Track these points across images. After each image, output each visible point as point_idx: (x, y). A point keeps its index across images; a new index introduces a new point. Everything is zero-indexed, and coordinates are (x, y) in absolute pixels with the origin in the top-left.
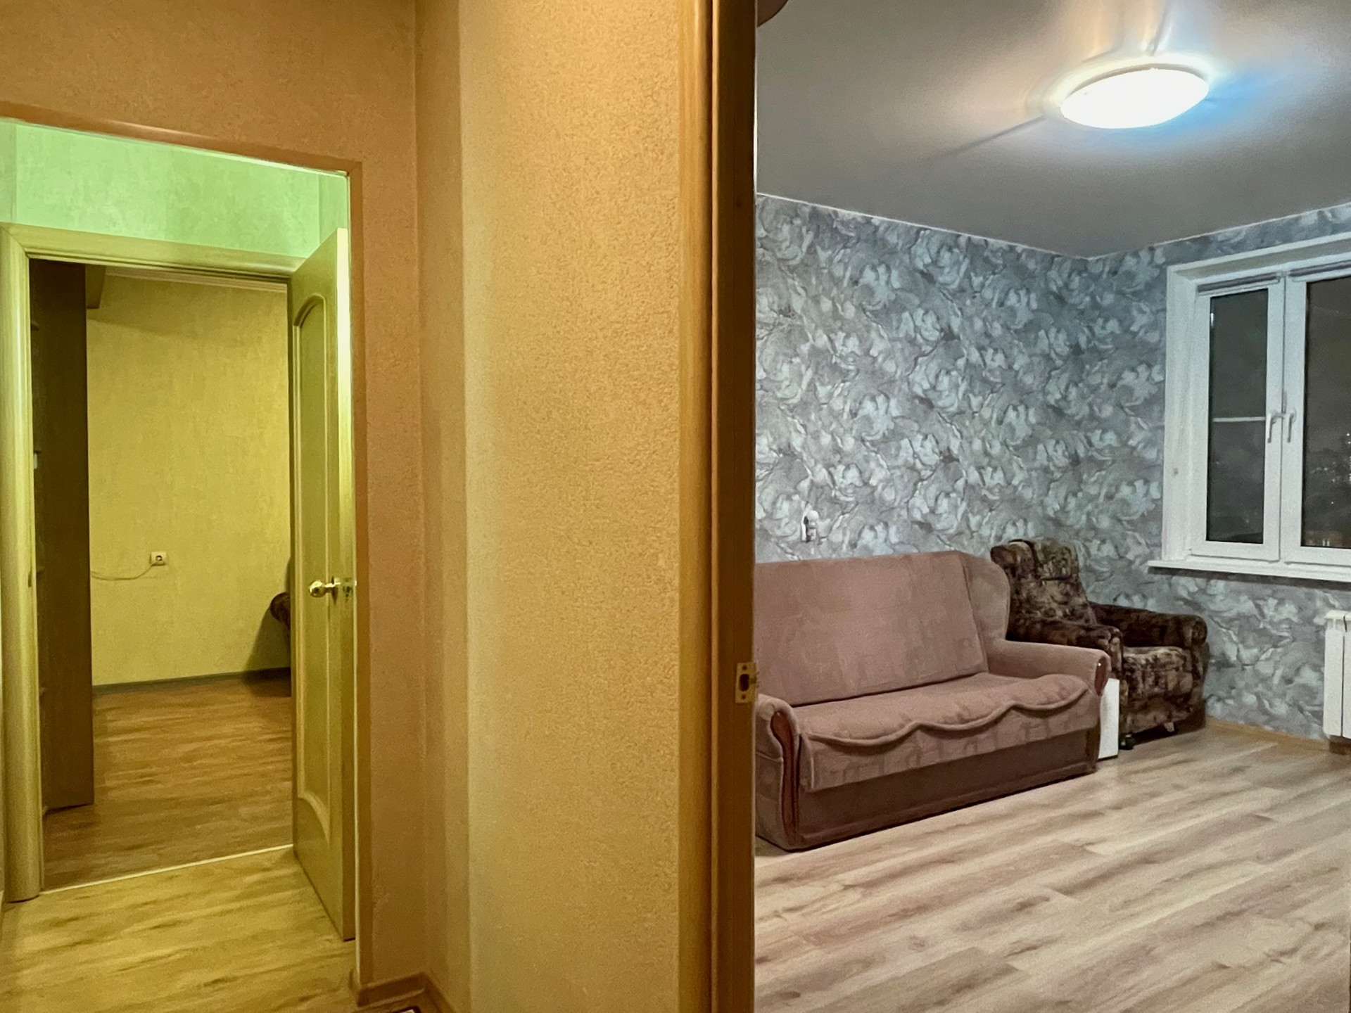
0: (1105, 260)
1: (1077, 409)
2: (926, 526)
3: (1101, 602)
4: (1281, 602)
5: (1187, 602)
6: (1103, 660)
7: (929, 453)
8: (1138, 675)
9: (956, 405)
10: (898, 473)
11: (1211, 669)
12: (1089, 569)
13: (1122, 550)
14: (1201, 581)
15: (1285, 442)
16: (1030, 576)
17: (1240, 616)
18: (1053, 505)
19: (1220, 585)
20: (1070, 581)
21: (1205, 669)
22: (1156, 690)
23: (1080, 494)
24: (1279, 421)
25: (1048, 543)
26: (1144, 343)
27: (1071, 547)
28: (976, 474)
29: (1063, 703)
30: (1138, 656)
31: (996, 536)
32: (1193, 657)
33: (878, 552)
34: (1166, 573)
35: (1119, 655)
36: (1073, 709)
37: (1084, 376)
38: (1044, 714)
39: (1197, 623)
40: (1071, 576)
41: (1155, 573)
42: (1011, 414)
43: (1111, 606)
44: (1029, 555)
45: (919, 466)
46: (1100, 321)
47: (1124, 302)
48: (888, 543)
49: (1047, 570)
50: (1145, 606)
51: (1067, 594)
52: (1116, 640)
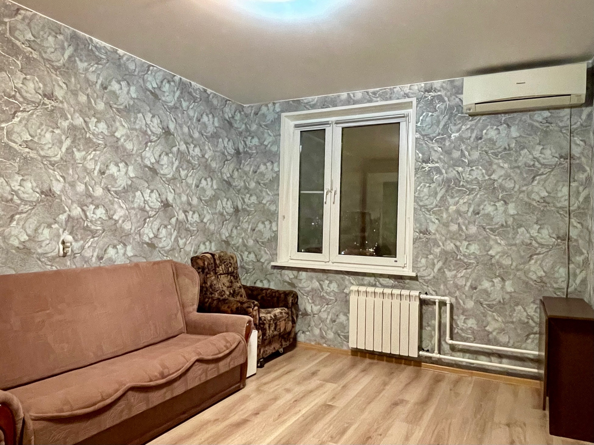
0: (252, 107)
1: (239, 183)
2: (152, 246)
3: (248, 285)
4: (331, 282)
5: (289, 283)
6: (249, 322)
7: (154, 201)
8: (267, 326)
9: (171, 174)
10: (133, 212)
11: (300, 316)
12: (242, 267)
13: (259, 257)
14: (295, 273)
15: (332, 203)
16: (212, 273)
17: (313, 290)
18: (225, 233)
19: (304, 274)
20: (234, 275)
21: (297, 317)
22: (275, 333)
23: (239, 228)
24: (330, 193)
25: (222, 254)
26: (270, 151)
27: (234, 256)
28: (183, 215)
29: (227, 352)
30: (267, 315)
31: (194, 251)
32: (292, 312)
33: (118, 262)
34: (279, 269)
35: (258, 317)
36: (233, 355)
37: (242, 166)
38: (216, 361)
39: (294, 295)
40: (233, 272)
41: (274, 269)
42: (204, 182)
43: (253, 287)
44: (212, 261)
45: (148, 208)
46: (250, 138)
47: (261, 129)
48: (126, 256)
49: (221, 269)
50: (269, 285)
51: (231, 282)
52: (256, 308)
